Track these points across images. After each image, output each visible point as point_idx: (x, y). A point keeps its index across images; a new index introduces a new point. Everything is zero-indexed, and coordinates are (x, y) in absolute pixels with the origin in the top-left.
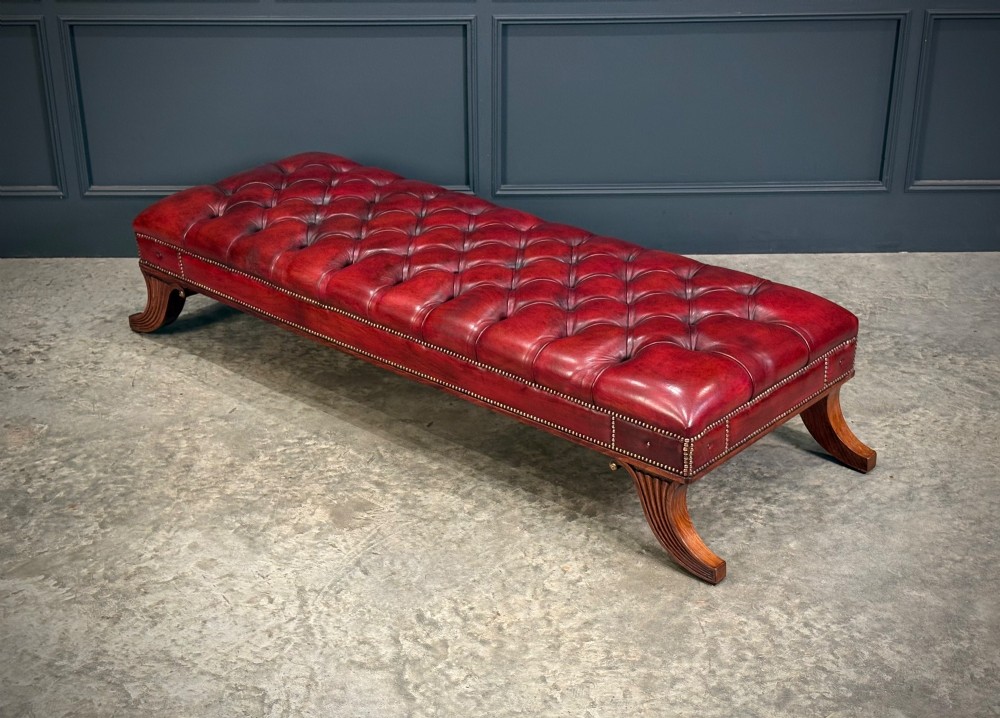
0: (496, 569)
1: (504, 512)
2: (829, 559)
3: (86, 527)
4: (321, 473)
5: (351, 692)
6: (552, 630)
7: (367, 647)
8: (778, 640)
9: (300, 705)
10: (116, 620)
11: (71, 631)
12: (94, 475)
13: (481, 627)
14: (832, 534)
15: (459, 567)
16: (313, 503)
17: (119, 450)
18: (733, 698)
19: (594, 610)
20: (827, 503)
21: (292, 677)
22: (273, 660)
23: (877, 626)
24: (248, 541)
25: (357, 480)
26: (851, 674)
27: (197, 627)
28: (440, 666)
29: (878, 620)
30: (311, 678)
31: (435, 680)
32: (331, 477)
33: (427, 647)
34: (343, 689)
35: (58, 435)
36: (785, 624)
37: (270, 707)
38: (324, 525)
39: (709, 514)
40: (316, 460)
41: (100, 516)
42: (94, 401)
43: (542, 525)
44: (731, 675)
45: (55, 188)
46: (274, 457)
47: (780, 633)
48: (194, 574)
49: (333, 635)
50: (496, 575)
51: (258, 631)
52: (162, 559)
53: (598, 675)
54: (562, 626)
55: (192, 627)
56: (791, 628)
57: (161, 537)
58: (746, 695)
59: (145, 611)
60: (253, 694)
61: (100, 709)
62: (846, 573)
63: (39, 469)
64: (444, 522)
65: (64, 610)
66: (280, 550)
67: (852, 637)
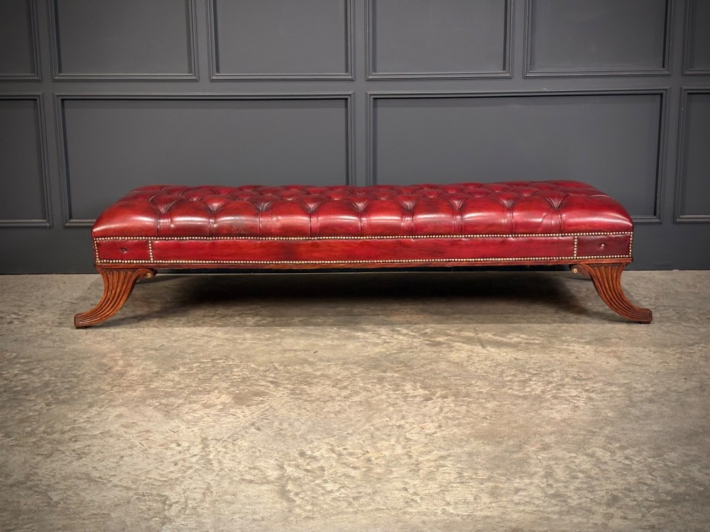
0: (367, 427)
1: (373, 397)
2: (641, 422)
3: (35, 405)
4: (227, 377)
5: (241, 497)
6: (413, 461)
7: (256, 471)
8: (604, 467)
9: (196, 505)
10: (48, 456)
11: (10, 462)
12: (47, 379)
13: (351, 459)
14: (641, 408)
15: (336, 426)
16: (219, 392)
17: (69, 366)
18: (569, 500)
19: (448, 450)
20: (635, 392)
21: (191, 488)
22: (177, 479)
23: (686, 459)
24: (164, 413)
25: (256, 380)
26: (669, 487)
27: (115, 460)
28: (317, 482)
29: (687, 456)
30: (208, 489)
31: (313, 490)
32: (235, 379)
33: (307, 471)
34: (234, 495)
35: (23, 358)
36: (609, 458)
37: (171, 506)
38: (227, 404)
39: (540, 398)
40: (225, 370)
41: (48, 400)
42: (55, 342)
43: (404, 404)
44: (566, 487)
45: (44, 221)
46: (192, 369)
47: (606, 463)
48: (117, 430)
49: (228, 463)
50: (366, 431)
51: (166, 462)
52: (93, 423)
53: (452, 487)
54: (420, 459)
55: (111, 460)
56: (614, 460)
57: (94, 411)
58: (580, 498)
59: (74, 451)
60: (156, 498)
61: (25, 507)
62: (657, 429)
63: (4, 376)
64: (325, 402)
65: (7, 450)
66: (190, 417)
67: (666, 466)
